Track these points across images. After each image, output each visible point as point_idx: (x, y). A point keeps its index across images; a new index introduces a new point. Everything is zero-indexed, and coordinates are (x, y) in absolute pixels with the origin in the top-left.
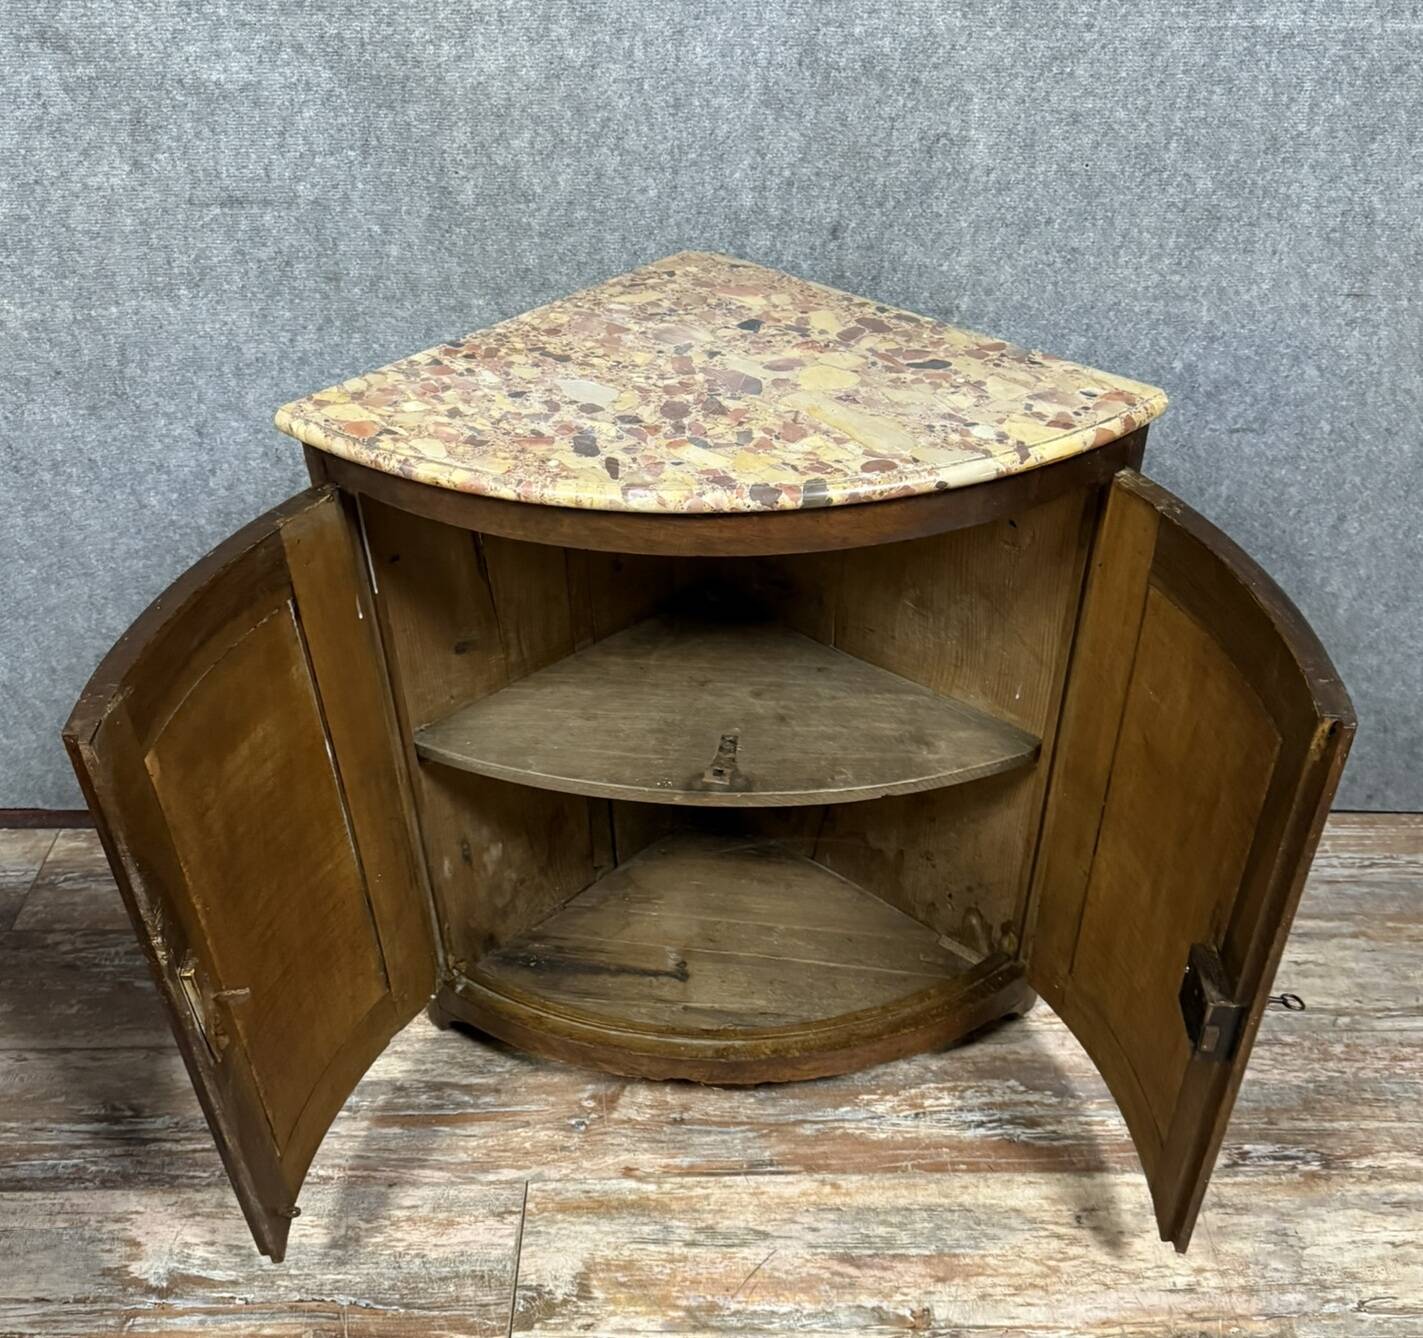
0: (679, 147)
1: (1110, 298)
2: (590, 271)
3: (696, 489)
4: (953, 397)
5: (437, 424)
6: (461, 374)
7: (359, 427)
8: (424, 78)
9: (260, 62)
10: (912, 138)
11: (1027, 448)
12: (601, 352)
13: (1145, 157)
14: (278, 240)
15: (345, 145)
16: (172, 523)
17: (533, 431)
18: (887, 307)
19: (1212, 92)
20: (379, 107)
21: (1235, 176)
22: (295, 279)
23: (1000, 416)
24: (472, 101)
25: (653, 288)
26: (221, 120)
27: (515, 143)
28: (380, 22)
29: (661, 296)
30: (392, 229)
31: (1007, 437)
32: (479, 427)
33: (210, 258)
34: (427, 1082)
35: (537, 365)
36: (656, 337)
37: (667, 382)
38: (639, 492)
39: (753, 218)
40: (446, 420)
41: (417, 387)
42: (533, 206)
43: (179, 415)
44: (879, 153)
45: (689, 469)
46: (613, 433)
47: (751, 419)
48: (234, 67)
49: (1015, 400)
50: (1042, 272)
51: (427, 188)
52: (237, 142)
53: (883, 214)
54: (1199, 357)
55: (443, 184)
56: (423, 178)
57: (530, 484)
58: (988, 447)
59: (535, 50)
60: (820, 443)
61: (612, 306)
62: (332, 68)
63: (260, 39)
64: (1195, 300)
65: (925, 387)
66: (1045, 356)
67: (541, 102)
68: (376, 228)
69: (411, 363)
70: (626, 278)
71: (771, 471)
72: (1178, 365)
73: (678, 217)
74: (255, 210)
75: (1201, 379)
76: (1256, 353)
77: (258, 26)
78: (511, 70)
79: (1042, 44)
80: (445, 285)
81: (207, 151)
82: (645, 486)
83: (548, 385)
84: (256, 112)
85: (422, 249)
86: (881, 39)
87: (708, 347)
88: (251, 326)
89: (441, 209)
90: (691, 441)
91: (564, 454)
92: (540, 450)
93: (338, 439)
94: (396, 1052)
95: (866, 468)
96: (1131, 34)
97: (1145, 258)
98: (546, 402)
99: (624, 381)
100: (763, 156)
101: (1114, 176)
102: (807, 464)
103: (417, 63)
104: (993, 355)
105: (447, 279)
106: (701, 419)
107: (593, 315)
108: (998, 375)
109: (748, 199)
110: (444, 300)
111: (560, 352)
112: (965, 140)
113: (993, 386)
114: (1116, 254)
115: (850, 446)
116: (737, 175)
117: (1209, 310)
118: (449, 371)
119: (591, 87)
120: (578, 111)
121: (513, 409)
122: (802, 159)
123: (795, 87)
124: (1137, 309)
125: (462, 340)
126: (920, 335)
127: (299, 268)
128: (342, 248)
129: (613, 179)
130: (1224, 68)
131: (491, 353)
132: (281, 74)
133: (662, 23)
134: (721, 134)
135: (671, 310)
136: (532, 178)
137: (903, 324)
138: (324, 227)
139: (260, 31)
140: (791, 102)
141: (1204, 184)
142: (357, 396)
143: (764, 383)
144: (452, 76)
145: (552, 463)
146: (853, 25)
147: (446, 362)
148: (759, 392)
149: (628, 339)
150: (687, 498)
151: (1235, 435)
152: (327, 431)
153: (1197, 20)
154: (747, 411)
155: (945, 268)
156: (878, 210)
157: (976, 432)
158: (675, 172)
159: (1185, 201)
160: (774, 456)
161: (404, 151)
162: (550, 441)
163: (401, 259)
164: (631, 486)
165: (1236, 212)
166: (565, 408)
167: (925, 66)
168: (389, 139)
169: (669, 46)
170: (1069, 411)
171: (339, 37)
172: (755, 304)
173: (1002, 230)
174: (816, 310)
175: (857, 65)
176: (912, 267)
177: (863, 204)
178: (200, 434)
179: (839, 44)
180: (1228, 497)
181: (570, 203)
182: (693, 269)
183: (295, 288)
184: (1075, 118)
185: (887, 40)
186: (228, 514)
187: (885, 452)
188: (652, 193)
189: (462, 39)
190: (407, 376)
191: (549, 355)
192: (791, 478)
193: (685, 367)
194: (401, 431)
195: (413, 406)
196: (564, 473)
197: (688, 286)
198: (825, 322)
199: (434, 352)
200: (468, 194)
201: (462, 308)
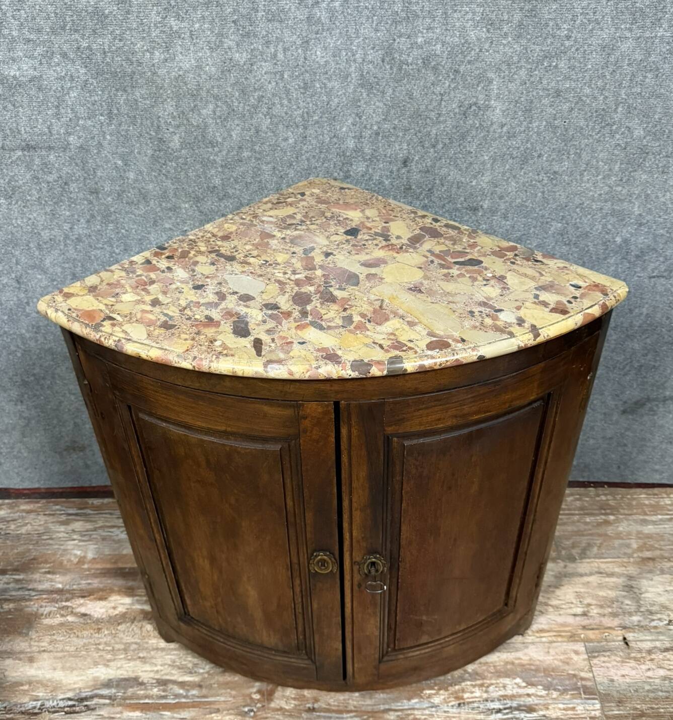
0: (307, 113)
1: (577, 201)
2: (254, 187)
3: (314, 365)
4: (485, 289)
5: (143, 311)
6: (163, 272)
7: (90, 315)
8: (144, 73)
9: (41, 64)
10: (454, 106)
11: (537, 330)
12: (255, 253)
13: (602, 117)
14: (59, 170)
15: (97, 112)
16: (5, 332)
17: (207, 317)
18: (439, 218)
19: (646, 77)
20: (117, 90)
21: (658, 127)
22: (71, 193)
23: (518, 304)
24: (175, 86)
25: (291, 205)
26: (19, 99)
27: (204, 112)
28: (115, 38)
29: (296, 211)
30: (129, 163)
31: (524, 321)
32: (171, 314)
33: (17, 181)
34: (157, 680)
35: (213, 264)
36: (292, 242)
37: (297, 276)
38: (275, 366)
39: (354, 155)
40: (149, 308)
41: (133, 282)
42: (216, 149)
43: (5, 272)
44: (433, 115)
45: (310, 347)
46: (260, 318)
47: (351, 306)
48: (25, 67)
49: (526, 291)
50: (535, 186)
51: (150, 139)
52: (29, 112)
53: (435, 152)
54: (632, 235)
55: (160, 136)
56: (147, 133)
57: (201, 359)
58: (511, 329)
59: (214, 55)
60: (398, 326)
61: (264, 219)
62: (86, 67)
63: (40, 50)
64: (630, 202)
65: (466, 280)
66: (544, 256)
67: (219, 87)
68: (120, 162)
69: (132, 262)
70: (274, 197)
71: (365, 349)
72: (618, 240)
73: (308, 155)
74: (44, 153)
75: (633, 247)
76: (667, 232)
77: (38, 41)
78: (199, 67)
79: (538, 48)
80: (164, 196)
81: (11, 117)
82: (280, 362)
83: (219, 279)
84: (41, 95)
85: (149, 174)
86: (435, 45)
87: (325, 249)
88: (45, 220)
89: (159, 151)
90: (312, 324)
91: (226, 336)
92: (210, 332)
93: (76, 323)
94: (140, 658)
95: (430, 346)
96: (594, 41)
97: (600, 177)
98: (217, 293)
99: (269, 276)
100: (360, 118)
101: (582, 128)
102: (389, 343)
103: (140, 64)
104: (510, 255)
105: (165, 192)
106: (318, 305)
107: (252, 225)
108: (514, 270)
109: (351, 144)
110: (164, 204)
111: (229, 254)
112: (488, 107)
113: (512, 280)
114: (581, 175)
115: (418, 328)
116: (344, 129)
117: (639, 207)
118: (155, 269)
119: (250, 76)
120: (243, 92)
121: (194, 299)
122: (384, 120)
123: (380, 75)
124: (594, 207)
125: (166, 245)
126: (461, 240)
127: (73, 186)
128: (99, 174)
129: (266, 133)
130: (654, 62)
131: (184, 255)
132: (54, 71)
133: (295, 37)
134: (334, 104)
135: (302, 221)
136: (215, 133)
137: (450, 231)
138: (87, 162)
139: (39, 45)
140: (378, 84)
141: (639, 132)
142: (92, 289)
143: (362, 277)
144: (162, 72)
145: (218, 343)
146: (417, 37)
147: (154, 262)
148: (357, 284)
149: (273, 243)
150: (308, 371)
151: (653, 280)
152: (69, 318)
153: (638, 33)
154: (349, 300)
155: (474, 183)
156: (432, 150)
157: (501, 316)
158: (305, 128)
159: (627, 143)
160: (367, 336)
161: (135, 117)
162: (218, 324)
163: (136, 180)
164: (270, 362)
165: (658, 149)
166: (229, 297)
167: (463, 62)
168: (124, 109)
169: (300, 51)
170: (564, 300)
171: (89, 48)
172: (355, 216)
173: (511, 161)
174: (393, 220)
175: (420, 62)
176: (453, 183)
177: (423, 146)
178: (18, 282)
179: (408, 49)
180: (647, 314)
181: (240, 148)
182: (316, 191)
183: (71, 198)
184: (558, 93)
185: (439, 46)
186: (38, 327)
187: (442, 333)
188: (291, 141)
189: (167, 49)
190: (128, 273)
191: (222, 256)
192: (378, 355)
193: (310, 266)
194: (118, 318)
195: (128, 297)
196: (225, 352)
197: (314, 203)
198: (400, 230)
199: (147, 254)
200: (176, 142)
201: (175, 209)
